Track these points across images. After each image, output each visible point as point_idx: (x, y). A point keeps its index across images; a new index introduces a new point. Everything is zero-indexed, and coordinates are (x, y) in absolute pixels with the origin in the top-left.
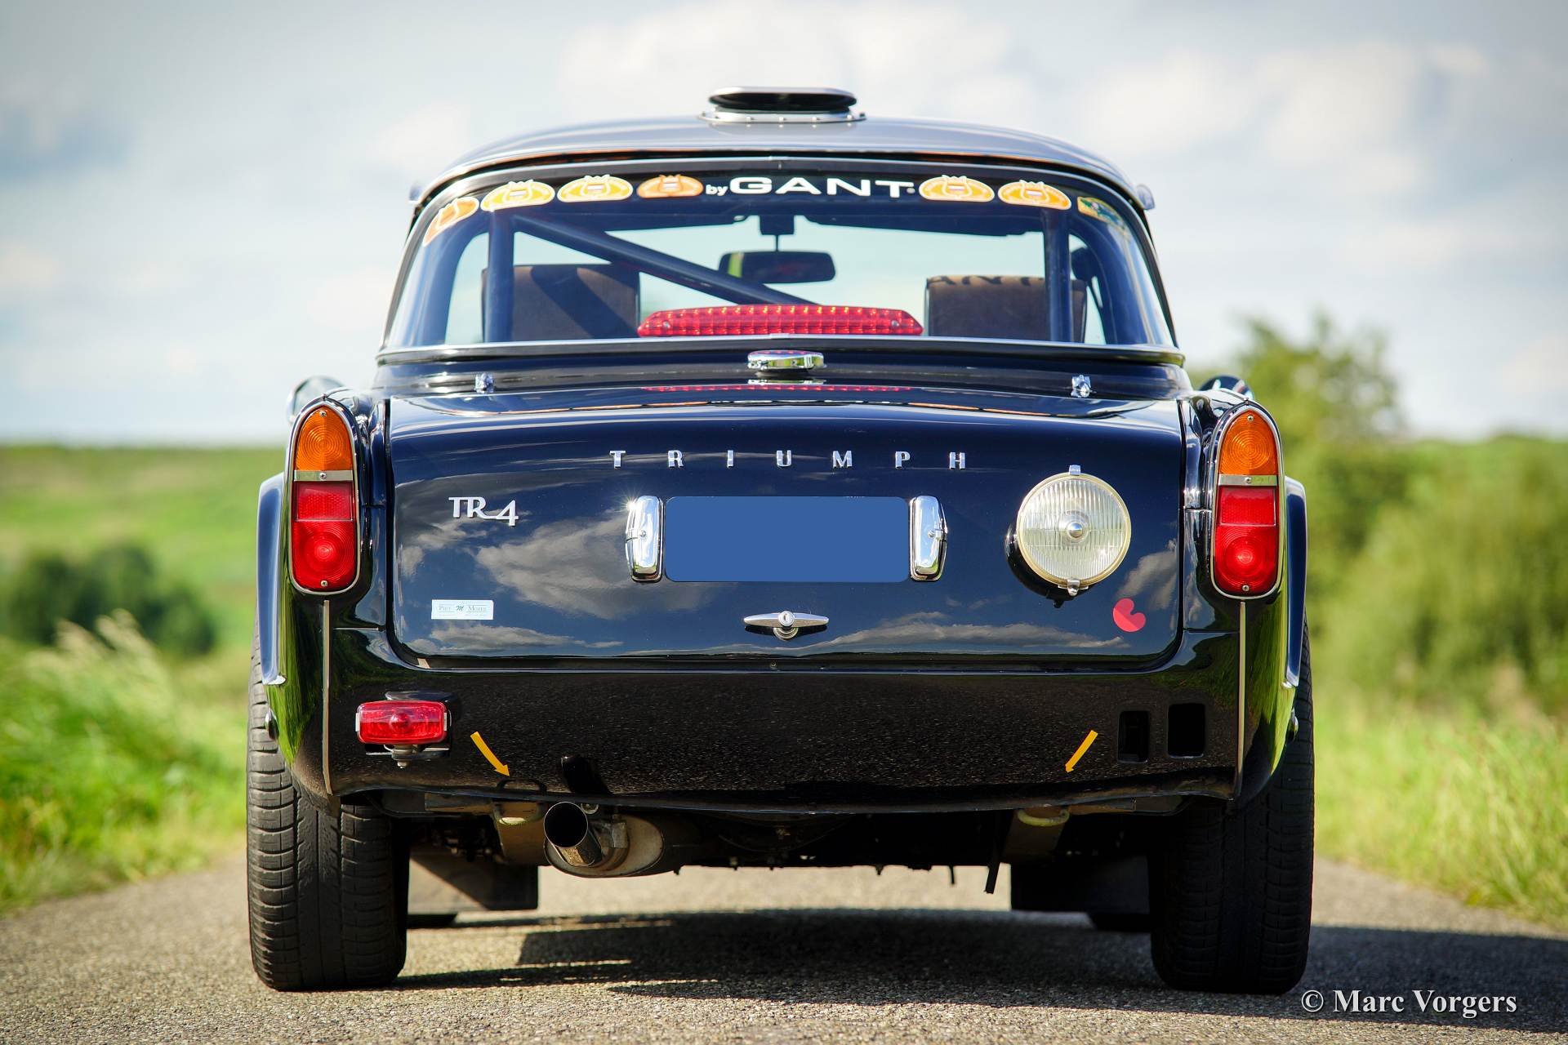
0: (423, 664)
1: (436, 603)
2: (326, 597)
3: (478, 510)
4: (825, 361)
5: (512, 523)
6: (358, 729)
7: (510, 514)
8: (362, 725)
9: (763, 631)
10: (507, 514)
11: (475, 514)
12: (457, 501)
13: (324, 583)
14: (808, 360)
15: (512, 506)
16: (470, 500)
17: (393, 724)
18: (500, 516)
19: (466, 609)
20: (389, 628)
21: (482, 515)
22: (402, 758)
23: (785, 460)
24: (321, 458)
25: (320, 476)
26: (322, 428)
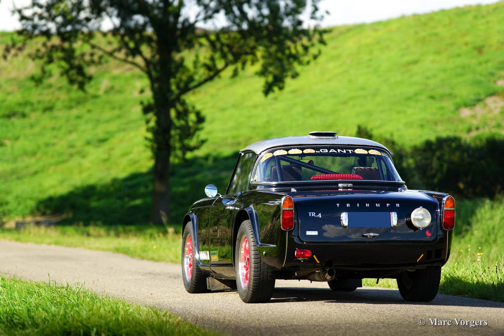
0: (305, 243)
1: (307, 232)
2: (287, 231)
3: (314, 215)
4: (353, 185)
5: (320, 217)
6: (295, 255)
7: (320, 215)
8: (296, 254)
9: (367, 236)
10: (319, 216)
11: (313, 215)
12: (310, 213)
13: (288, 228)
14: (350, 185)
15: (320, 214)
16: (312, 213)
17: (302, 254)
18: (318, 216)
19: (313, 233)
20: (298, 236)
21: (315, 216)
22: (302, 260)
23: (368, 206)
24: (288, 206)
25: (288, 209)
26: (288, 200)
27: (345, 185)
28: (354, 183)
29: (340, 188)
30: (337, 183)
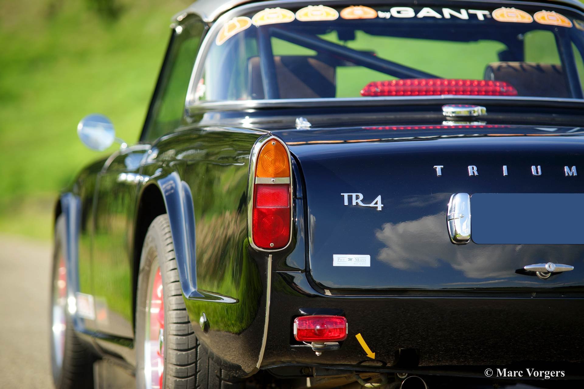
0: (328, 293)
1: (336, 257)
2: (270, 253)
3: (359, 201)
5: (380, 209)
6: (295, 332)
7: (378, 203)
8: (298, 330)
10: (376, 203)
11: (357, 203)
12: (346, 195)
13: (272, 245)
14: (479, 110)
15: (379, 199)
16: (354, 195)
17: (318, 330)
18: (372, 205)
19: (354, 260)
20: (307, 272)
21: (361, 204)
22: (318, 349)
24: (271, 170)
25: (270, 181)
26: (272, 152)
27: (463, 111)
28: (491, 107)
29: (446, 120)
30: (437, 107)
